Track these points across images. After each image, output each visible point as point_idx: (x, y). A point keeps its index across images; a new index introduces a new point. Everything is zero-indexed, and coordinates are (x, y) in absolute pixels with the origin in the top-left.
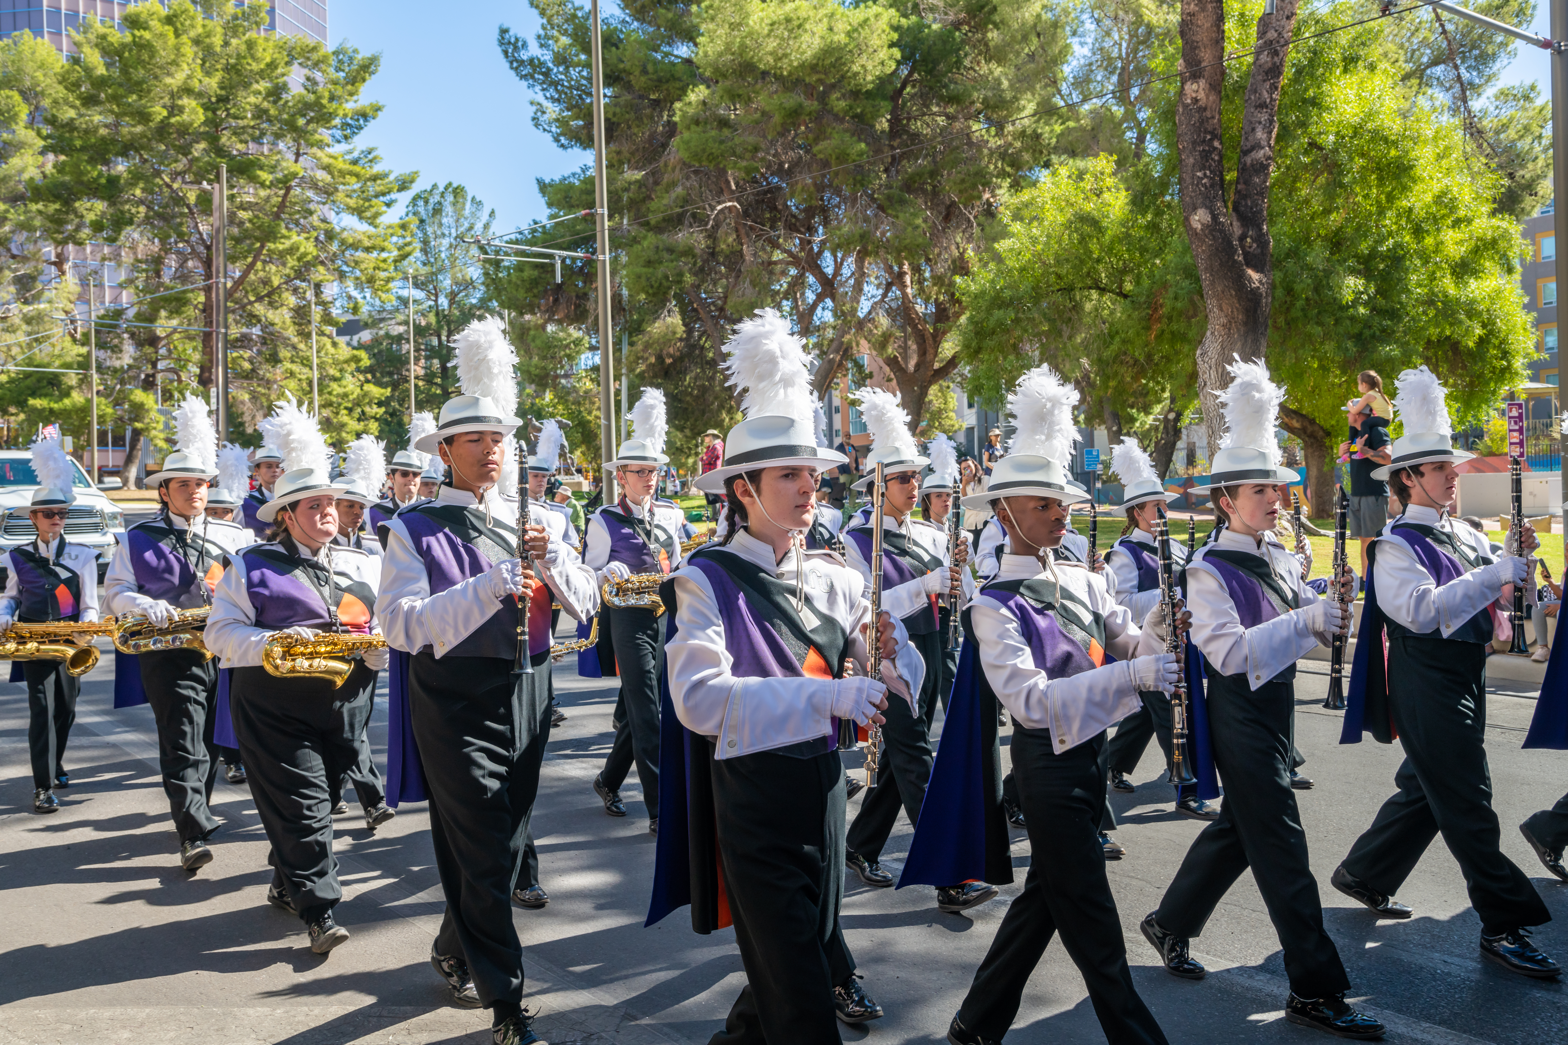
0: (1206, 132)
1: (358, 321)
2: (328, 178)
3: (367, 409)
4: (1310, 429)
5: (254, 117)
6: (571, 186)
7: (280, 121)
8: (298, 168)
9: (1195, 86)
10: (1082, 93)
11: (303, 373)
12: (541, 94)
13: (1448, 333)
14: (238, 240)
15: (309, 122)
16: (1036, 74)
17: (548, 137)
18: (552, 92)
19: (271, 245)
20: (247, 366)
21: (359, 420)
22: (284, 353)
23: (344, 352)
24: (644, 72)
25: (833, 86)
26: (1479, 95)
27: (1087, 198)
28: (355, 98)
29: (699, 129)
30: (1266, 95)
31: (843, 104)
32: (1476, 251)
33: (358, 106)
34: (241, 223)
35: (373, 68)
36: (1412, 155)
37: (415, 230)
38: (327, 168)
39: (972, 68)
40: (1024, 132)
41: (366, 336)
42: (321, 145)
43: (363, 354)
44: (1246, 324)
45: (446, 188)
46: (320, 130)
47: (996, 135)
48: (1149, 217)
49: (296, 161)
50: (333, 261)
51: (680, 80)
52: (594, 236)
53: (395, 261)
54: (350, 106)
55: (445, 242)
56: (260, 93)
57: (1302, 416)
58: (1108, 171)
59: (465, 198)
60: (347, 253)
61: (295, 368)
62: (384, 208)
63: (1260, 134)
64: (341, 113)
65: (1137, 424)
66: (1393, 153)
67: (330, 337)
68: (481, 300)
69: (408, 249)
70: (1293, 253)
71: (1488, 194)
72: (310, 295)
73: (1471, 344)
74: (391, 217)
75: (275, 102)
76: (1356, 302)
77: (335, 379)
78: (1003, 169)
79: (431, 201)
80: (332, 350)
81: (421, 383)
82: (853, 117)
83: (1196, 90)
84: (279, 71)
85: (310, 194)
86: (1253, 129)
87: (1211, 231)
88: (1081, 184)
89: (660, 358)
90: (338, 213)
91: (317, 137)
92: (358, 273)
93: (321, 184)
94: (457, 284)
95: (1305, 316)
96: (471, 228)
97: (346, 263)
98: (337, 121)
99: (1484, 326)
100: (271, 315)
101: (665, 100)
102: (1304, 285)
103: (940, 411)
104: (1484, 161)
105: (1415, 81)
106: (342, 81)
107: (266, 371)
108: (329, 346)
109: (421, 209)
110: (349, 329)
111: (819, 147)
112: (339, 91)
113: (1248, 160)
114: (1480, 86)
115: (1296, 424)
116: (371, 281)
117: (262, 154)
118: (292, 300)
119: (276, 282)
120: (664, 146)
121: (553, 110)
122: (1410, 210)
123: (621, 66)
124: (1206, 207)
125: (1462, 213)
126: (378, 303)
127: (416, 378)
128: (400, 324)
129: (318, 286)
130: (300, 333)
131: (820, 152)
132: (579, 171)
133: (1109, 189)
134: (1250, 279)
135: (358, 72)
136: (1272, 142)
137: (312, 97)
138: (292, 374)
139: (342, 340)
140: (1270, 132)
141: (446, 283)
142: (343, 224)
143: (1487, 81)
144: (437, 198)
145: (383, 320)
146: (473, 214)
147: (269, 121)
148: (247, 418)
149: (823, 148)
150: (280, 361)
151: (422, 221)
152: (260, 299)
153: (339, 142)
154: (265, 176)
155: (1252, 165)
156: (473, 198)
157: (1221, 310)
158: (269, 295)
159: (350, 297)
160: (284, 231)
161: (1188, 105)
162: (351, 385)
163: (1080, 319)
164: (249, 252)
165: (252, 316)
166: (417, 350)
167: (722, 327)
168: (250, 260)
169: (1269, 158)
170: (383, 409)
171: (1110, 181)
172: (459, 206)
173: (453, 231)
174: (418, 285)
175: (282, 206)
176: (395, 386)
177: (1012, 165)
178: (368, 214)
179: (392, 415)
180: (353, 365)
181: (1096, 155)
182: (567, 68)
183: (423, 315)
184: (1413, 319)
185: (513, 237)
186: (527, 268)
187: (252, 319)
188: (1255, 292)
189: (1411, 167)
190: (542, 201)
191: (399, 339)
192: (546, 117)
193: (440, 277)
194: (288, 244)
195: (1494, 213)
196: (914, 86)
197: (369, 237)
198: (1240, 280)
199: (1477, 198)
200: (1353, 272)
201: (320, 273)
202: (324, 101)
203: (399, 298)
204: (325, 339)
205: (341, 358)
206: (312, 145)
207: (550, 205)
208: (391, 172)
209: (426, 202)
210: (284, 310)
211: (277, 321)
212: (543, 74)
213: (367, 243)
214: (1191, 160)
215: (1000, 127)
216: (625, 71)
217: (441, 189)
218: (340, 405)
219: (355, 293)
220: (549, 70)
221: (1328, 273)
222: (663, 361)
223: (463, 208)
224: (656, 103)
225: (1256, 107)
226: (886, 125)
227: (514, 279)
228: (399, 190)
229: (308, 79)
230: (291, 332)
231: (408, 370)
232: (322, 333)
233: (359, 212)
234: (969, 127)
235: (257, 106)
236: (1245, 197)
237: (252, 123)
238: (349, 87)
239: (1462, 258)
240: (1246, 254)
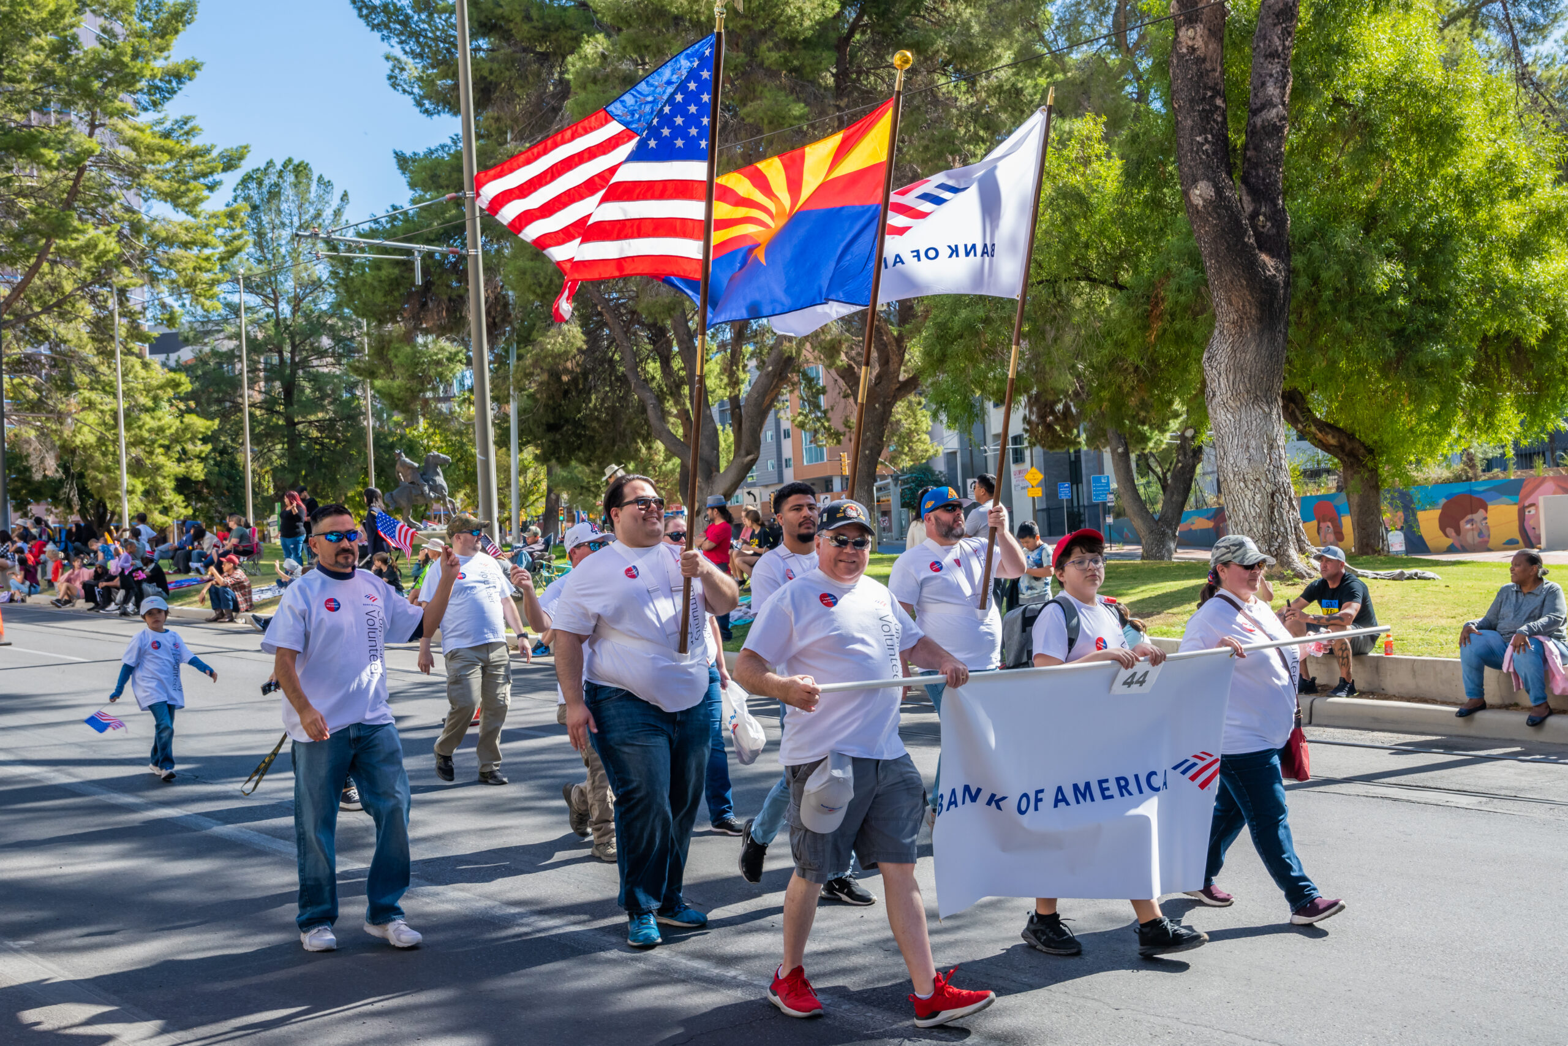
0: (1206, 88)
1: (176, 335)
2: (133, 155)
3: (189, 447)
4: (1348, 446)
5: (35, 80)
6: (439, 162)
7: (68, 84)
8: (92, 144)
9: (1191, 33)
10: (1068, 39)
11: (107, 403)
12: (398, 47)
13: (1507, 328)
14: (18, 237)
15: (105, 86)
16: (1014, 16)
17: (409, 100)
18: (412, 45)
19: (62, 243)
20: (32, 395)
21: (179, 460)
22: (81, 378)
23: (158, 374)
24: (528, 18)
25: (763, 33)
26: (1545, 38)
27: (1073, 169)
28: (166, 54)
29: (598, 88)
30: (1277, 42)
31: (774, 56)
32: (1539, 225)
33: (170, 64)
34: (21, 214)
35: (187, 16)
36: (1457, 112)
37: (246, 219)
38: (131, 143)
39: (935, 9)
40: (1001, 86)
41: (186, 354)
42: (122, 114)
43: (183, 378)
44: (1260, 320)
45: (285, 165)
46: (121, 95)
47: (967, 92)
48: (1146, 192)
49: (91, 135)
50: (141, 260)
51: (572, 27)
52: (464, 224)
53: (221, 259)
54: (159, 64)
55: (286, 233)
56: (42, 49)
57: (1339, 430)
58: (1097, 134)
59: (309, 178)
60: (160, 250)
61: (94, 396)
62: (206, 193)
63: (1272, 90)
64: (148, 73)
65: (1151, 444)
66: (1435, 110)
67: (140, 356)
68: (332, 305)
69: (237, 243)
70: (1320, 233)
71: (1552, 158)
72: (112, 303)
73: (1533, 341)
74: (216, 203)
75: (62, 61)
76: (1392, 294)
77: (147, 410)
78: (976, 133)
79: (267, 182)
80: (142, 373)
81: (258, 412)
82: (790, 71)
83: (1192, 37)
84: (67, 21)
85: (110, 175)
86: (1263, 84)
87: (1215, 208)
88: (1065, 152)
89: (555, 375)
90: (146, 200)
91: (118, 104)
92: (174, 275)
93: (123, 163)
94: (301, 285)
95: (1335, 309)
96: (318, 215)
97: (158, 263)
98: (143, 84)
99: (1549, 320)
100: (63, 330)
101: (555, 53)
102: (1331, 273)
103: (910, 433)
104: (1542, 117)
105: (1466, 21)
106: (148, 33)
107: (57, 400)
108: (138, 367)
109: (254, 193)
110: (164, 345)
111: (747, 109)
112: (145, 45)
113: (1258, 121)
114: (1545, 27)
115: (1332, 441)
116: (191, 284)
117: (47, 125)
118: (89, 310)
119: (68, 287)
120: (556, 110)
121: (413, 68)
122: (1459, 178)
123: (499, 11)
124: (1209, 180)
125: (1520, 181)
126: (200, 311)
127: (251, 405)
128: (230, 338)
129: (122, 292)
130: (101, 352)
131: (749, 115)
132: (449, 142)
133: (1099, 158)
134: (1264, 266)
135: (169, 21)
136: (1287, 99)
137: (110, 54)
138: (91, 405)
139: (156, 360)
140: (1284, 87)
141: (288, 285)
142: (153, 213)
143: (1554, 20)
144: (274, 178)
145: (208, 333)
146: (320, 197)
147: (56, 84)
148: (33, 461)
149: (753, 110)
150: (76, 388)
151: (255, 208)
152: (47, 309)
153: (145, 109)
154: (50, 154)
155: (1263, 127)
156: (320, 178)
157: (1231, 304)
158: (59, 304)
159: (164, 306)
160: (76, 223)
161: (1184, 55)
162: (167, 418)
163: (1068, 319)
164: (32, 251)
165: (38, 331)
166: (253, 370)
167: (635, 334)
168: (33, 261)
169: (1283, 118)
170: (209, 447)
171: (1099, 148)
172: (302, 187)
173: (296, 219)
174: (250, 286)
175: (73, 192)
176: (224, 416)
177: (987, 128)
178: (185, 200)
179: (222, 452)
180: (171, 392)
181: (1082, 116)
182: (430, 15)
183: (260, 325)
184: (1465, 311)
185: (366, 227)
186: (385, 266)
187: (38, 335)
188: (1270, 282)
189: (1456, 128)
190: (402, 180)
191: (231, 356)
192: (405, 75)
193: (280, 278)
194: (82, 239)
195: (1557, 182)
196: (863, 33)
197: (187, 229)
198: (1251, 268)
199: (1538, 162)
200: (1389, 255)
201: (125, 276)
202: (126, 59)
203: (228, 305)
204: (133, 359)
205: (154, 383)
206: (111, 115)
207: (412, 185)
208: (213, 146)
209: (260, 184)
210: (80, 324)
211: (70, 337)
212: (400, 23)
213: (184, 237)
214: (1189, 122)
215: (972, 81)
216: (503, 18)
217: (279, 167)
218: (153, 442)
219: (169, 300)
220: (408, 17)
221: (1360, 258)
222: (559, 379)
223: (308, 191)
224: (543, 57)
225: (1266, 57)
226: (831, 81)
227: (369, 280)
228: (224, 170)
229: (104, 30)
230: (89, 351)
231: (241, 396)
232: (129, 352)
233: (173, 198)
234: (933, 81)
235: (38, 66)
236: (1256, 166)
237: (32, 87)
238: (158, 41)
239: (1521, 235)
240: (1258, 236)
